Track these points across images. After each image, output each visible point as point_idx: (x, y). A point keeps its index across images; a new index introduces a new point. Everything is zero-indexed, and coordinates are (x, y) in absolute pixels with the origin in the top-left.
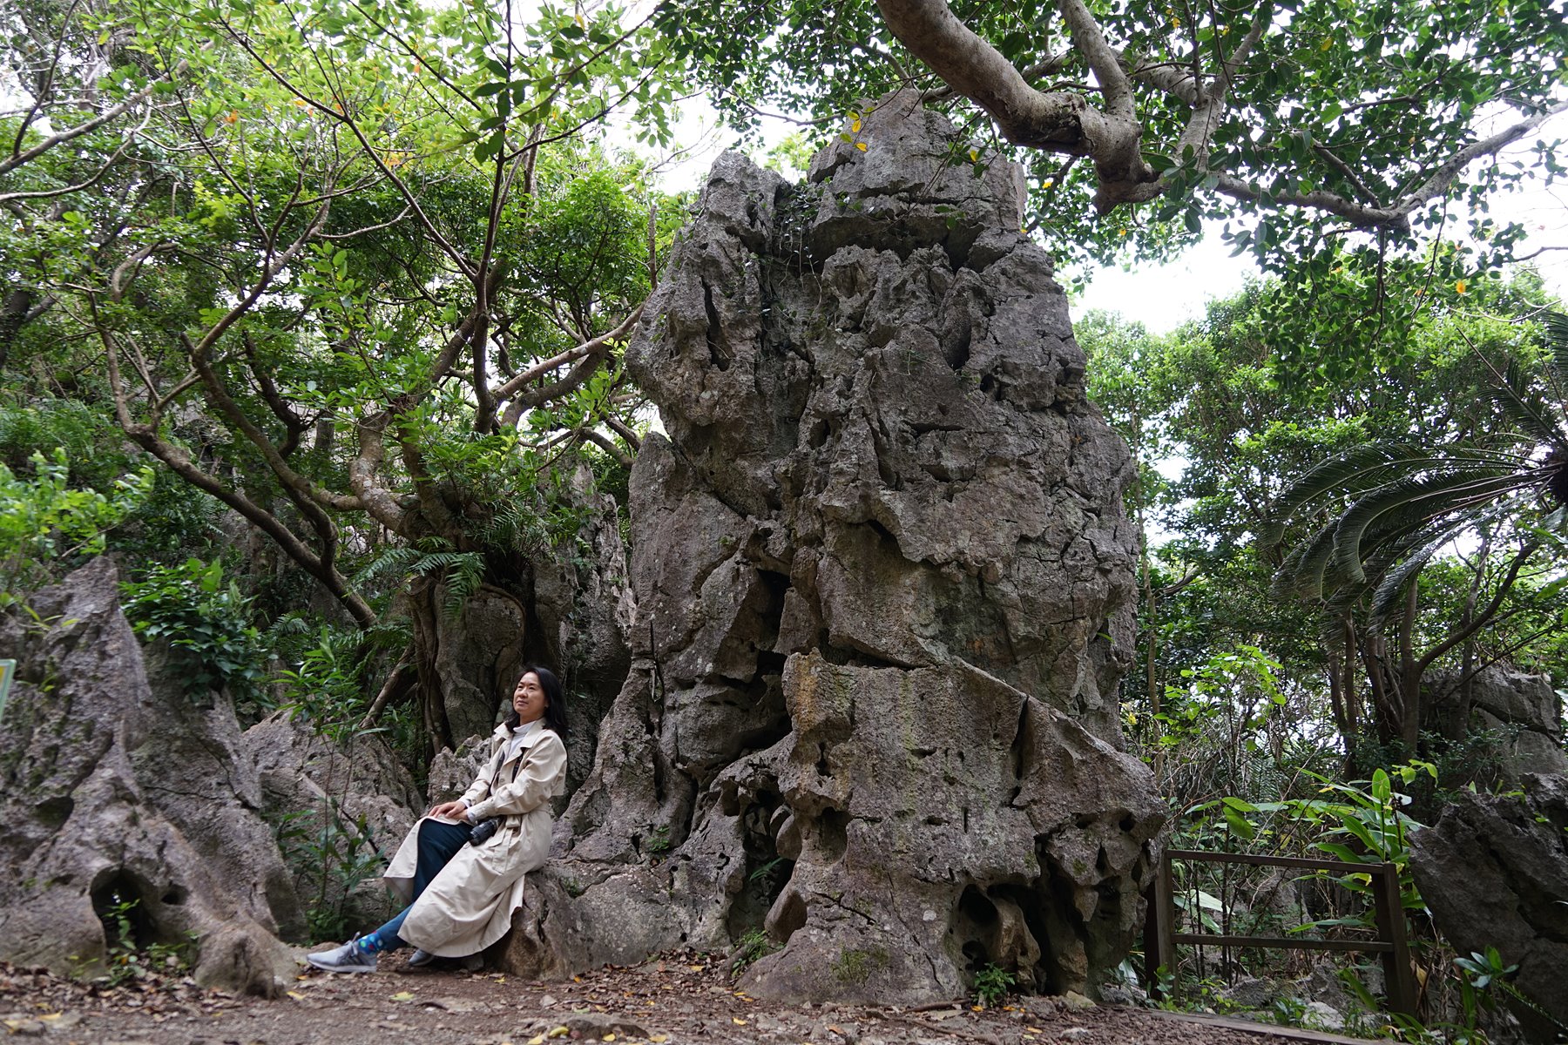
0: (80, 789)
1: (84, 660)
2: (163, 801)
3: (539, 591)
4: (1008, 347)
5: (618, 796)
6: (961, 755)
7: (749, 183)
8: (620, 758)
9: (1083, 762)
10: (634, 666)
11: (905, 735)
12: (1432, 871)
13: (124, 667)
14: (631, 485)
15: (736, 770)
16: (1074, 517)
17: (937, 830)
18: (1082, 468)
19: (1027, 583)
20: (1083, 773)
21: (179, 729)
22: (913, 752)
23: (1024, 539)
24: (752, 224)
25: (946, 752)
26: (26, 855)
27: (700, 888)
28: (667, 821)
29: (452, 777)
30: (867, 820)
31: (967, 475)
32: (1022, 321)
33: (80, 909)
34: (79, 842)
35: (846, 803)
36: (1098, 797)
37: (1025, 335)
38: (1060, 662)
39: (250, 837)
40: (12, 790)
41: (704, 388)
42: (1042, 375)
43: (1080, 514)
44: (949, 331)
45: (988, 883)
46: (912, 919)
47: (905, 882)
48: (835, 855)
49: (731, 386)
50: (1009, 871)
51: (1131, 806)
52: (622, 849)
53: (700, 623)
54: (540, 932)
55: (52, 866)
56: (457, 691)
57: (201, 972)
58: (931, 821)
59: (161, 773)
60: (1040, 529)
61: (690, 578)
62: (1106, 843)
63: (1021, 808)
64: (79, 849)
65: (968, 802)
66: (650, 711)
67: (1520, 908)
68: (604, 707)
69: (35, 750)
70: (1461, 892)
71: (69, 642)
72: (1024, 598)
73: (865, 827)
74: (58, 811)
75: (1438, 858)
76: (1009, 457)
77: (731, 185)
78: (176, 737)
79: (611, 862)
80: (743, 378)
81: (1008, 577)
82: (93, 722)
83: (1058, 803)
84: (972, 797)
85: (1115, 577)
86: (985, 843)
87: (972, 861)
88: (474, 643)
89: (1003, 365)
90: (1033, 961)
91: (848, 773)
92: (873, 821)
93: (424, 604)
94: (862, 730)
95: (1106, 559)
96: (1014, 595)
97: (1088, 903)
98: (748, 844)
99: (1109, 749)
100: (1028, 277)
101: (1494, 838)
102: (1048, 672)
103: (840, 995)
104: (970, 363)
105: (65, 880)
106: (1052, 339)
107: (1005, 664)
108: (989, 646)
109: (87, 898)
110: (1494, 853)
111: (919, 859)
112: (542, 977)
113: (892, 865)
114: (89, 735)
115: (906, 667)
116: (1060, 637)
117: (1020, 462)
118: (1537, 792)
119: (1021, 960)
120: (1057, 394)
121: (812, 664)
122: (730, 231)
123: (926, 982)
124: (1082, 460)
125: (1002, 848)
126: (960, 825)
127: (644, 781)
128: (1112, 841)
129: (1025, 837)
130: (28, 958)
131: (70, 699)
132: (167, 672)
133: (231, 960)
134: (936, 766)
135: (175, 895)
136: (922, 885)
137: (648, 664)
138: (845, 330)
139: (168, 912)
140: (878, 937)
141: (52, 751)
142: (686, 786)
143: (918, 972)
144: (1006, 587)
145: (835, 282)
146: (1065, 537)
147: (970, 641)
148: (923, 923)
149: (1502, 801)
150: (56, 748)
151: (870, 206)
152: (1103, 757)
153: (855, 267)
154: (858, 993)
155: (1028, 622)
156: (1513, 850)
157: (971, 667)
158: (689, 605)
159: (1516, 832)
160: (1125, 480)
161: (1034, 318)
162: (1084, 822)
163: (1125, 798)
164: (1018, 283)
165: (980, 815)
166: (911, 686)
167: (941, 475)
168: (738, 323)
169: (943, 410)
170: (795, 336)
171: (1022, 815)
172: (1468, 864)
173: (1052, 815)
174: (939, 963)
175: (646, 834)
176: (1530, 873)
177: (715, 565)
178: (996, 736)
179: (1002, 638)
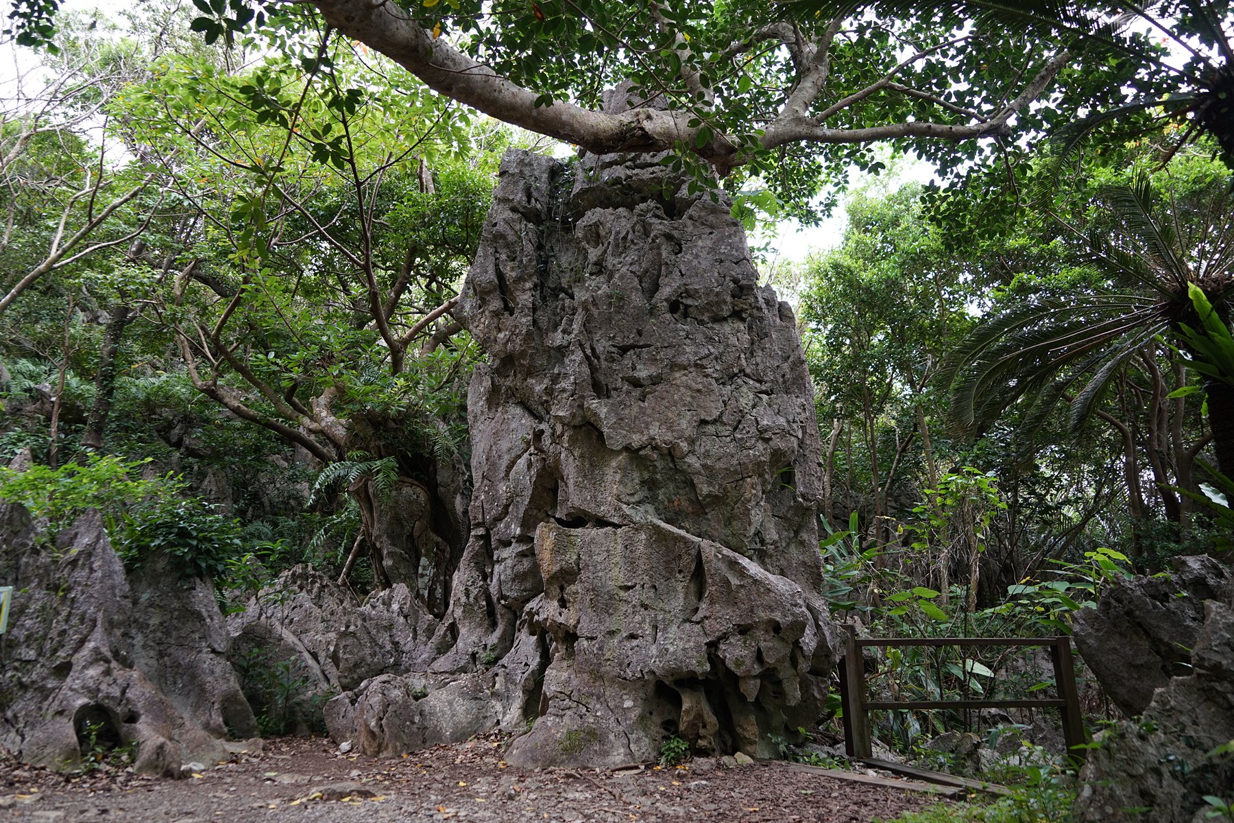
0: (77, 656)
1: (80, 574)
3: (439, 479)
4: (690, 277)
5: (464, 626)
6: (654, 587)
7: (527, 171)
8: (463, 599)
9: (742, 586)
10: (473, 533)
11: (617, 575)
14: (469, 403)
16: (746, 398)
17: (635, 643)
19: (707, 455)
20: (742, 594)
22: (621, 588)
23: (703, 422)
24: (529, 202)
25: (643, 586)
26: (46, 698)
28: (496, 641)
30: (588, 638)
31: (656, 380)
32: (703, 254)
33: (67, 731)
34: (71, 689)
35: (575, 627)
36: (752, 611)
37: (705, 264)
38: (736, 511)
39: (212, 672)
40: (40, 659)
41: (500, 331)
42: (717, 294)
43: (751, 396)
44: (646, 271)
45: (671, 679)
46: (616, 707)
47: (613, 681)
49: (516, 327)
50: (685, 669)
51: (777, 616)
52: (462, 663)
53: (511, 500)
55: (55, 706)
56: (390, 554)
57: (137, 764)
58: (633, 636)
60: (716, 413)
61: (503, 468)
62: (762, 644)
63: (698, 623)
64: (70, 693)
65: (657, 621)
69: (53, 633)
71: (74, 563)
72: (704, 466)
73: (585, 643)
74: (63, 670)
76: (686, 363)
77: (513, 175)
79: (452, 673)
80: (524, 320)
81: (692, 452)
82: (85, 613)
83: (722, 618)
84: (660, 617)
86: (667, 650)
87: (656, 664)
89: (687, 291)
90: (712, 732)
91: (577, 606)
92: (592, 639)
93: (362, 495)
95: (766, 431)
96: (697, 465)
97: (751, 689)
100: (711, 218)
101: (1137, 613)
102: (729, 519)
103: (563, 761)
105: (60, 713)
106: (727, 264)
107: (698, 515)
108: (685, 504)
109: (71, 723)
111: (620, 665)
113: (603, 669)
114: (82, 620)
115: (616, 526)
116: (734, 492)
117: (696, 365)
118: (1184, 572)
119: (702, 732)
120: (734, 305)
121: (550, 530)
122: (514, 210)
123: (622, 750)
125: (680, 653)
126: (649, 639)
127: (480, 614)
128: (766, 642)
129: (698, 646)
130: (39, 761)
131: (73, 600)
134: (635, 597)
135: (133, 718)
136: (623, 683)
138: (591, 274)
139: (125, 728)
140: (591, 720)
141: (63, 633)
142: (510, 616)
143: (618, 743)
144: (691, 460)
145: (585, 237)
146: (738, 416)
147: (671, 501)
148: (624, 709)
149: (1149, 582)
150: (64, 631)
151: (606, 176)
152: (756, 582)
153: (597, 225)
154: (576, 760)
155: (710, 484)
158: (502, 488)
159: (1155, 607)
161: (712, 250)
162: (743, 630)
163: (772, 611)
164: (703, 224)
165: (665, 629)
166: (619, 540)
167: (636, 383)
168: (520, 279)
169: (640, 333)
171: (697, 628)
173: (716, 628)
174: (633, 737)
175: (481, 651)
177: (519, 457)
178: (680, 572)
179: (692, 496)
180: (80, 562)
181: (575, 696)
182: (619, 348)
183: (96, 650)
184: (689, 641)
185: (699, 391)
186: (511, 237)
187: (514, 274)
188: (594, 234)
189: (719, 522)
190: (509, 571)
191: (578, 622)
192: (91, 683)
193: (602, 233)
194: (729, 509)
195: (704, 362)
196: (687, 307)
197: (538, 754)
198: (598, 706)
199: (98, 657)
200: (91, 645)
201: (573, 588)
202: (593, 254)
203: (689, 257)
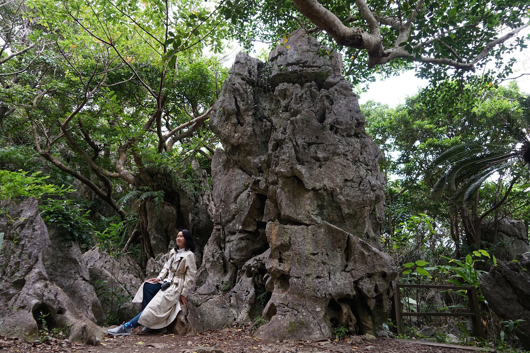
0: (27, 276)
1: (27, 232)
2: (56, 279)
3: (181, 203)
4: (338, 116)
5: (211, 272)
7: (248, 63)
8: (211, 259)
9: (369, 255)
10: (215, 227)
11: (308, 248)
12: (488, 288)
13: (41, 234)
14: (212, 166)
15: (251, 262)
16: (363, 172)
17: (320, 280)
18: (365, 156)
19: (348, 195)
20: (369, 259)
21: (60, 254)
22: (311, 254)
23: (346, 180)
24: (250, 76)
25: (322, 254)
26: (10, 299)
27: (240, 302)
28: (228, 280)
29: (154, 267)
30: (296, 277)
31: (326, 159)
32: (343, 107)
33: (29, 317)
34: (28, 294)
35: (289, 272)
36: (374, 267)
38: (360, 222)
42: (350, 125)
43: (365, 171)
45: (338, 298)
47: (310, 298)
48: (286, 290)
49: (245, 131)
50: (345, 293)
51: (386, 270)
52: (213, 290)
53: (237, 212)
54: (186, 319)
57: (71, 337)
58: (318, 277)
59: (55, 269)
60: (352, 177)
61: (233, 197)
62: (378, 283)
63: (348, 272)
64: (28, 297)
65: (330, 270)
66: (221, 243)
67: (518, 300)
68: (205, 242)
69: (12, 263)
70: (498, 295)
71: (22, 226)
72: (347, 200)
73: (295, 280)
74: (20, 284)
75: (489, 284)
76: (340, 153)
77: (242, 64)
78: (60, 257)
79: (209, 295)
81: (341, 193)
82: (31, 253)
83: (361, 270)
84: (331, 268)
85: (377, 192)
86: (336, 284)
87: (332, 290)
88: (160, 222)
89: (337, 121)
90: (354, 324)
91: (289, 262)
92: (298, 278)
94: (293, 247)
95: (374, 186)
97: (372, 303)
98: (256, 287)
99: (377, 251)
100: (345, 92)
102: (356, 225)
103: (289, 337)
104: (326, 121)
105: (23, 308)
106: (353, 112)
107: (341, 223)
108: (336, 217)
109: (31, 313)
110: (509, 282)
111: (314, 290)
112: (187, 335)
113: (305, 292)
114: (30, 257)
115: (308, 225)
116: (359, 213)
119: (350, 323)
120: (356, 131)
121: (276, 225)
123: (318, 332)
124: (365, 153)
125: (342, 285)
126: (328, 278)
127: (219, 267)
128: (380, 282)
129: (350, 282)
132: (56, 235)
133: (81, 333)
134: (319, 258)
135: (61, 311)
136: (316, 299)
137: (219, 227)
139: (59, 317)
140: (301, 317)
141: (18, 263)
143: (315, 329)
144: (341, 197)
147: (329, 215)
148: (316, 312)
149: (510, 264)
150: (19, 262)
151: (290, 69)
152: (375, 254)
154: (295, 337)
156: (515, 280)
157: (330, 224)
158: (233, 207)
160: (379, 159)
161: (347, 105)
162: (370, 276)
163: (384, 267)
164: (341, 94)
165: (334, 274)
166: (310, 232)
167: (317, 159)
168: (247, 110)
170: (266, 114)
171: (349, 274)
172: (500, 286)
173: (359, 274)
174: (322, 325)
175: (221, 285)
176: (521, 288)
177: (241, 193)
178: (339, 248)
179: (340, 214)
180: (27, 225)
181: (291, 305)
182: (307, 143)
183: (40, 273)
184: (346, 280)
185: (345, 166)
186: (242, 91)
187: (244, 108)
188: (284, 94)
189: (351, 226)
190: (234, 247)
191: (290, 269)
192: (39, 291)
193: (288, 93)
194: (356, 220)
195: (347, 153)
196: (337, 128)
197: (276, 334)
198: (303, 310)
199: (41, 277)
200: (37, 270)
201: (287, 253)
202: (283, 103)
203: (337, 107)
